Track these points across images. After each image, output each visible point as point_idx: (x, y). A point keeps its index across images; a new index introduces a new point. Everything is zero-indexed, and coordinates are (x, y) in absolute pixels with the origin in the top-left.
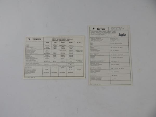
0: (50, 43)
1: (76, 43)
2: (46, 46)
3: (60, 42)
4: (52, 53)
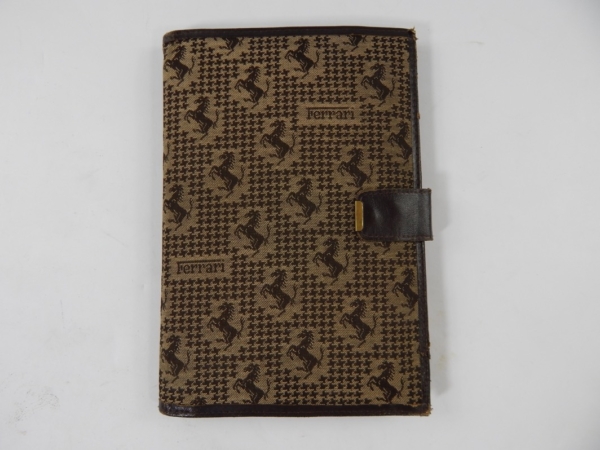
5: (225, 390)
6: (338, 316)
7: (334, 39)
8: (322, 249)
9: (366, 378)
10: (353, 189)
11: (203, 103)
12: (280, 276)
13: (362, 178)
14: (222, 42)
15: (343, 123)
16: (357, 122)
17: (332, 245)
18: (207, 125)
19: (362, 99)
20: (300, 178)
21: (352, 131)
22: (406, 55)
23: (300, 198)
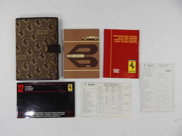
0: (103, 88)
1: (124, 88)
2: (99, 90)
3: (111, 88)
4: (105, 97)
5: (25, 76)
6: (43, 65)
7: (43, 19)
8: (41, 54)
9: (47, 74)
10: (46, 44)
11: (21, 30)
12: (34, 58)
13: (47, 43)
14: (25, 20)
15: (44, 34)
16: (47, 33)
17: (42, 53)
18: (22, 34)
19: (48, 30)
20: (37, 43)
21: (46, 35)
22: (56, 22)
23: (37, 46)
